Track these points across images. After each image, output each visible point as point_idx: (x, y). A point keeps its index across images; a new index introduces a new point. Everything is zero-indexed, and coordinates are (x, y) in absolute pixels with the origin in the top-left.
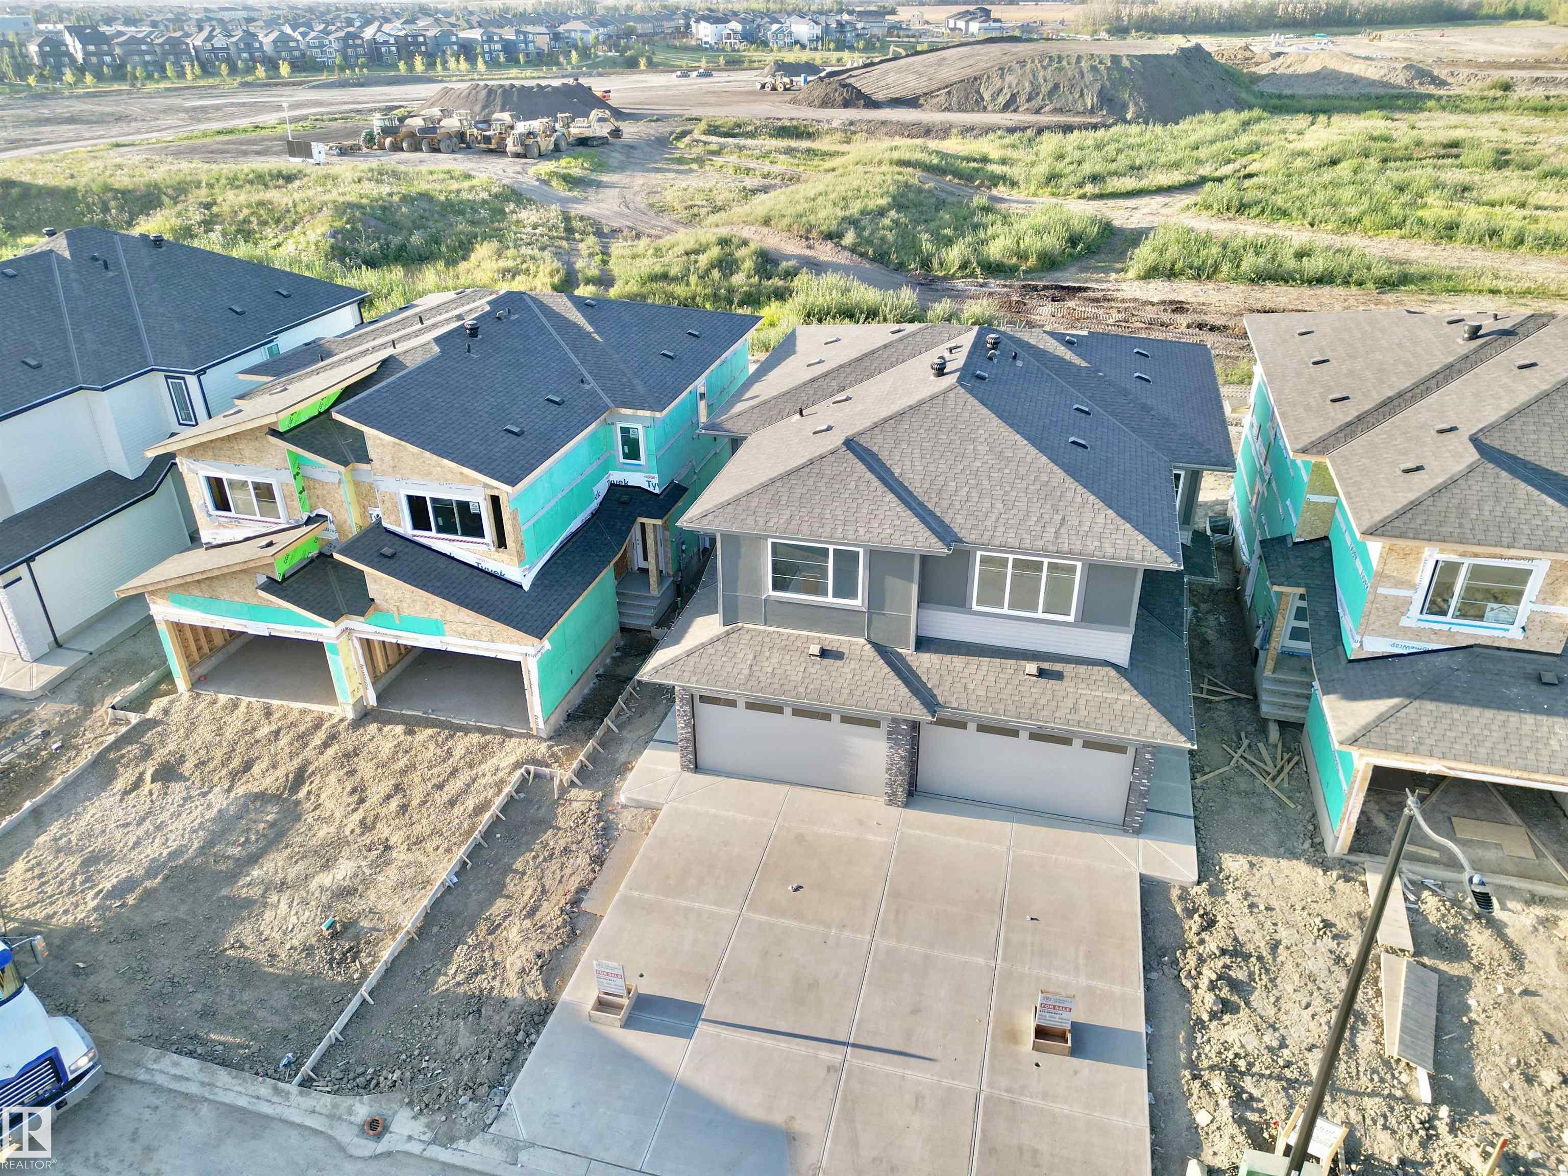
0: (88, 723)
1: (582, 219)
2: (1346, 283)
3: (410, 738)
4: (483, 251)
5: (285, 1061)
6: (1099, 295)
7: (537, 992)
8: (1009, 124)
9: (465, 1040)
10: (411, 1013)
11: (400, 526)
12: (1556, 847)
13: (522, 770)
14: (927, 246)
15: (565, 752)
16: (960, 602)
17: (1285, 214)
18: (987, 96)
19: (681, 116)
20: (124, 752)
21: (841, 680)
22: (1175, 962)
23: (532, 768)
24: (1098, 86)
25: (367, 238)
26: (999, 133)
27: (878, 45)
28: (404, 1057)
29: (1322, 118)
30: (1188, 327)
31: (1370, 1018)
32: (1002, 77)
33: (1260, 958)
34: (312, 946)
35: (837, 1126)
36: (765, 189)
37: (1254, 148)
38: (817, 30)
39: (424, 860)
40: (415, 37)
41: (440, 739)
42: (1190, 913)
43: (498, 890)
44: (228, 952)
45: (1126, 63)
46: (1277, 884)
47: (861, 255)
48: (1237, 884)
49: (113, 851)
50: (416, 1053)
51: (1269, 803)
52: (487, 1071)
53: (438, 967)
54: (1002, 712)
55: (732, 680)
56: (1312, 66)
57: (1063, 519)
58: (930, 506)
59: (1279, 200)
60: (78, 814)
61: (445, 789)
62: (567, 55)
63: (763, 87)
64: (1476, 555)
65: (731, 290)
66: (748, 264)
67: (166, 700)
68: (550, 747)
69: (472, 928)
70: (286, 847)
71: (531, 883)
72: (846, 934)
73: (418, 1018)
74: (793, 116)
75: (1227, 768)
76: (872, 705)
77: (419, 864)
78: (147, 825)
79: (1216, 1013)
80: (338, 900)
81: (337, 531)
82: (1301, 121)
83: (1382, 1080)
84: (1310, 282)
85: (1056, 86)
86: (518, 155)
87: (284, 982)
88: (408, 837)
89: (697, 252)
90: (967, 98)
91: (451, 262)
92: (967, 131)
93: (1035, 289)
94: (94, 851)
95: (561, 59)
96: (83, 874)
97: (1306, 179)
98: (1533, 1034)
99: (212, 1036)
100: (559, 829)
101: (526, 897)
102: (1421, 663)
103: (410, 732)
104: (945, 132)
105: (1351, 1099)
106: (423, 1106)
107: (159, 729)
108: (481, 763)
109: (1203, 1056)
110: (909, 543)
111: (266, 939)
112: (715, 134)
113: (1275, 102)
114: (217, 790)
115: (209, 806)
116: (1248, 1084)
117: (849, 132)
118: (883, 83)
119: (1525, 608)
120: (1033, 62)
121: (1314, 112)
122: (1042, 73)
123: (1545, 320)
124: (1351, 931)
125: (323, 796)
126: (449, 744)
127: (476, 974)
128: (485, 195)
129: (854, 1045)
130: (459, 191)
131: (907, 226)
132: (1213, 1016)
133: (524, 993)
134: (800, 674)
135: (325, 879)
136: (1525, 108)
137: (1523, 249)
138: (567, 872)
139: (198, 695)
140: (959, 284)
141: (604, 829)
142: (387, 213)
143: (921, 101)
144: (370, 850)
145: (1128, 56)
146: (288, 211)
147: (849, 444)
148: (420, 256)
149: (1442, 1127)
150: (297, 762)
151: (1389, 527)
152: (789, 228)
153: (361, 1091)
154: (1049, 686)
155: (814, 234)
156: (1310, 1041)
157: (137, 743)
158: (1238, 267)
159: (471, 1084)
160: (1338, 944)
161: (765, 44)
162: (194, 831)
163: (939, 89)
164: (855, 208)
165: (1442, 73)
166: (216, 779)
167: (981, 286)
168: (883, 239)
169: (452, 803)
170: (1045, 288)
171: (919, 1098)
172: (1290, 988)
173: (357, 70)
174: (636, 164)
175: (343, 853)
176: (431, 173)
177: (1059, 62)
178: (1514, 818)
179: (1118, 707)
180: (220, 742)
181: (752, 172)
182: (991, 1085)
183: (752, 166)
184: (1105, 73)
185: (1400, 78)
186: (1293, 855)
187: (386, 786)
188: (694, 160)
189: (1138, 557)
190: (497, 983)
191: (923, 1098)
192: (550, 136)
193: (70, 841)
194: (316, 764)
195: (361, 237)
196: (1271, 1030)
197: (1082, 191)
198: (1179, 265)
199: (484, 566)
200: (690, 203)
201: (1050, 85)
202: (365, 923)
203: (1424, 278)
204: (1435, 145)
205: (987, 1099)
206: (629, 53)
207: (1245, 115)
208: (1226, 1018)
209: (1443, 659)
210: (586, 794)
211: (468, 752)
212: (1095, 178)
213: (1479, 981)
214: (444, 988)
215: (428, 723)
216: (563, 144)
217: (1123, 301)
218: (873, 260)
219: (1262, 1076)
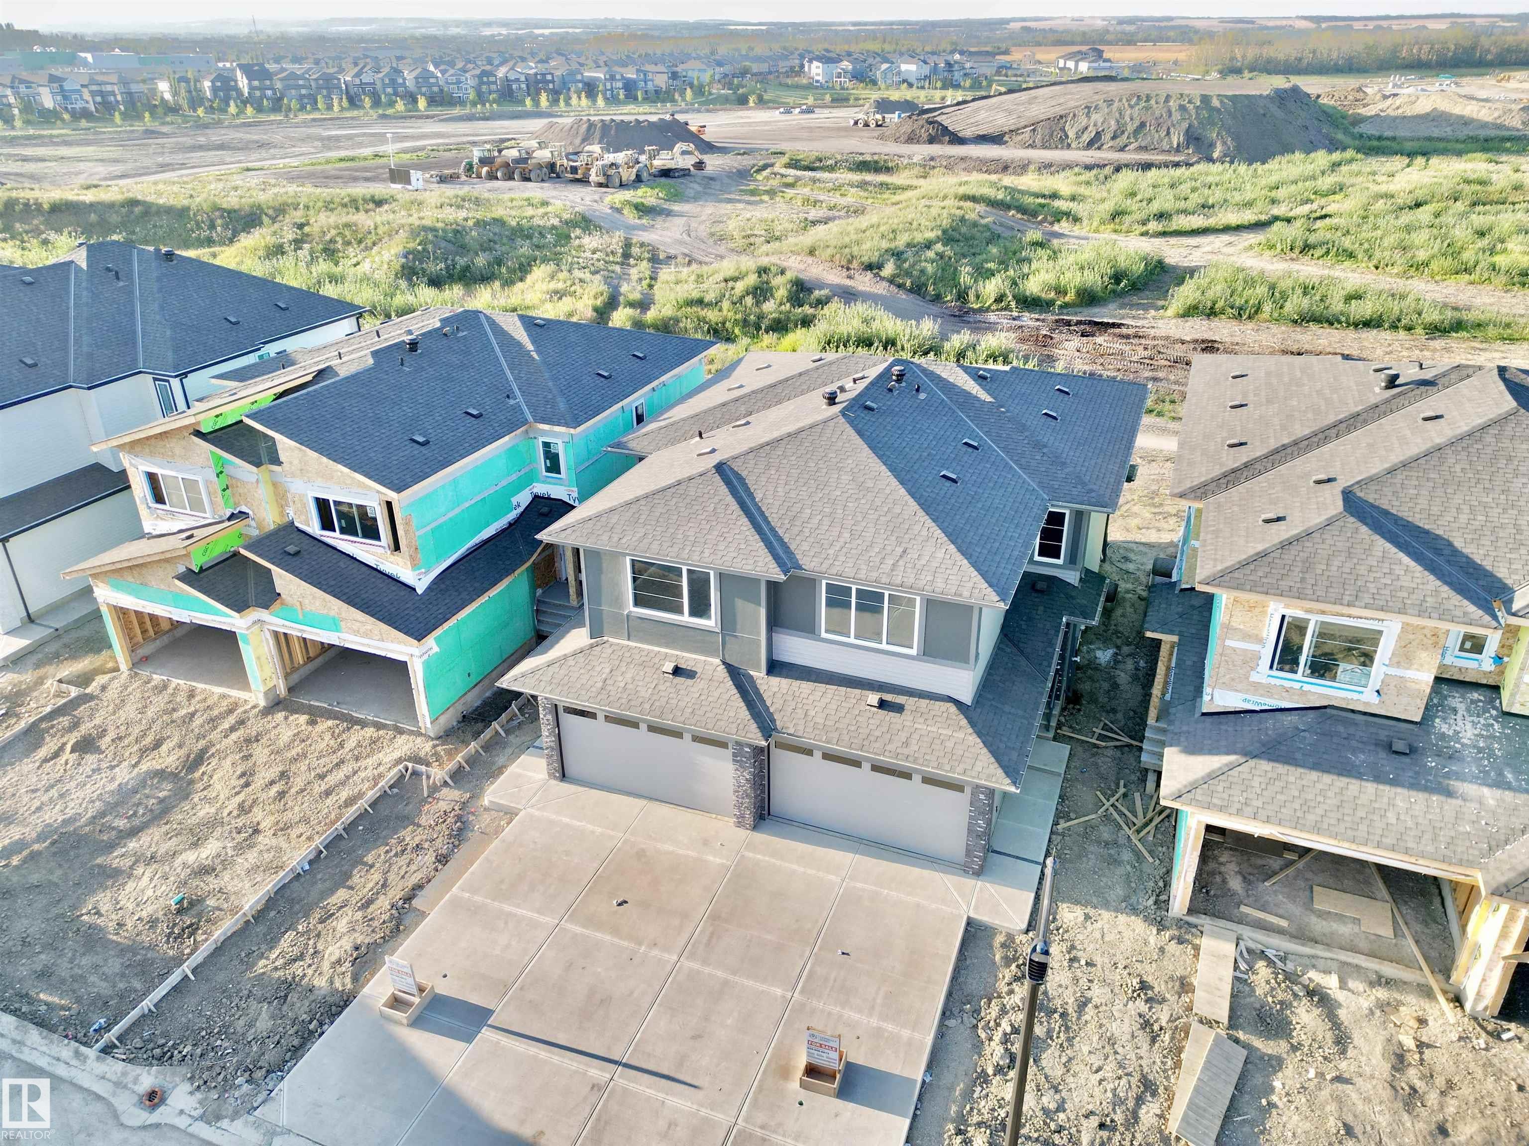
0: (35, 694)
1: (642, 245)
2: (1394, 327)
3: (310, 728)
4: (539, 273)
5: (96, 1026)
6: (1131, 331)
7: (343, 983)
8: (1089, 161)
9: (264, 1024)
10: (224, 992)
11: (310, 526)
12: (1419, 927)
13: (401, 767)
14: (966, 279)
15: (448, 752)
16: (809, 628)
17: (1351, 255)
18: (1071, 134)
19: (767, 150)
20: (55, 722)
21: (687, 699)
22: (977, 1011)
23: (410, 765)
24: (1185, 125)
25: (436, 258)
26: (1076, 169)
27: (985, 83)
28: (203, 1033)
29: (1420, 161)
31: (1161, 1090)
32: (1088, 115)
33: (1064, 1015)
34: (157, 919)
36: (826, 221)
37: (1340, 188)
38: (926, 70)
39: (284, 845)
40: (544, 75)
41: (337, 731)
44: (85, 918)
45: (1216, 103)
46: (1106, 939)
47: (899, 286)
48: (1066, 937)
49: (16, 814)
50: (216, 1031)
51: (1127, 855)
52: (271, 1056)
53: (263, 950)
54: (835, 741)
55: (583, 692)
56: (1424, 106)
57: (904, 552)
58: (780, 532)
59: (1347, 242)
61: (326, 779)
62: (683, 93)
63: (856, 123)
64: (1323, 613)
65: (761, 317)
66: (782, 293)
67: (107, 677)
68: (434, 746)
69: (307, 916)
70: (166, 824)
71: (376, 876)
72: (655, 952)
73: (229, 997)
74: (873, 151)
75: (1093, 816)
76: (710, 726)
77: (279, 850)
78: (54, 792)
79: (1002, 1068)
80: (195, 877)
82: (1398, 162)
84: (1356, 325)
85: (1143, 125)
86: (600, 185)
87: (122, 950)
88: (277, 823)
89: (735, 279)
90: (1051, 135)
91: (508, 283)
92: (1046, 167)
93: (1068, 323)
95: (677, 96)
97: (1381, 222)
98: (1332, 1124)
99: (42, 996)
100: (419, 826)
101: (366, 889)
102: (1270, 722)
103: (312, 723)
104: (1023, 168)
106: (202, 1082)
107: (92, 704)
108: (368, 756)
109: (975, 1111)
110: (749, 567)
111: (120, 909)
112: (794, 168)
113: (1375, 143)
114: (126, 763)
115: (113, 779)
117: (927, 167)
118: (972, 121)
119: (1379, 669)
121: (1412, 155)
122: (1128, 112)
123: (1470, 371)
124: (1168, 996)
125: (215, 777)
126: (344, 736)
127: (295, 960)
128: (556, 221)
129: (626, 1066)
130: (532, 217)
131: (950, 258)
132: (998, 1070)
133: (332, 983)
134: (650, 691)
135: (190, 857)
138: (413, 868)
139: (136, 674)
140: (992, 317)
141: (460, 830)
142: (458, 235)
143: (1006, 138)
144: (239, 833)
145: (1219, 96)
146: (370, 233)
147: (720, 468)
148: (482, 276)
150: (202, 743)
151: (1227, 578)
152: (832, 258)
153: (154, 1062)
154: (887, 718)
155: (855, 264)
156: (1090, 1107)
157: (69, 715)
158: (1282, 307)
159: (251, 1067)
160: (1150, 1009)
161: (874, 82)
162: (93, 802)
163: (1025, 127)
164: (901, 241)
166: (127, 754)
167: (1014, 319)
168: (923, 271)
169: (328, 793)
170: (1079, 323)
171: (672, 1124)
172: (1085, 1049)
173: (487, 105)
174: (711, 194)
175: (215, 834)
176: (512, 200)
177: (1148, 100)
179: (949, 744)
180: (140, 720)
181: (819, 204)
182: (746, 1120)
183: (822, 198)
184: (1193, 112)
185: (1515, 120)
186: (1133, 911)
187: (273, 773)
188: (767, 192)
189: (966, 594)
190: (310, 972)
191: (676, 1125)
192: (633, 167)
194: (218, 747)
195: (429, 258)
196: (1052, 1092)
197: (1145, 228)
199: (382, 567)
200: (749, 232)
201: (1137, 123)
202: (211, 902)
203: (1480, 325)
205: (739, 1131)
206: (741, 91)
207: (1336, 156)
209: (1293, 718)
210: (454, 794)
211: (359, 745)
212: (1161, 216)
213: (1292, 1063)
214: (262, 971)
215: (330, 715)
216: (645, 175)
217: (1154, 338)
218: (911, 291)
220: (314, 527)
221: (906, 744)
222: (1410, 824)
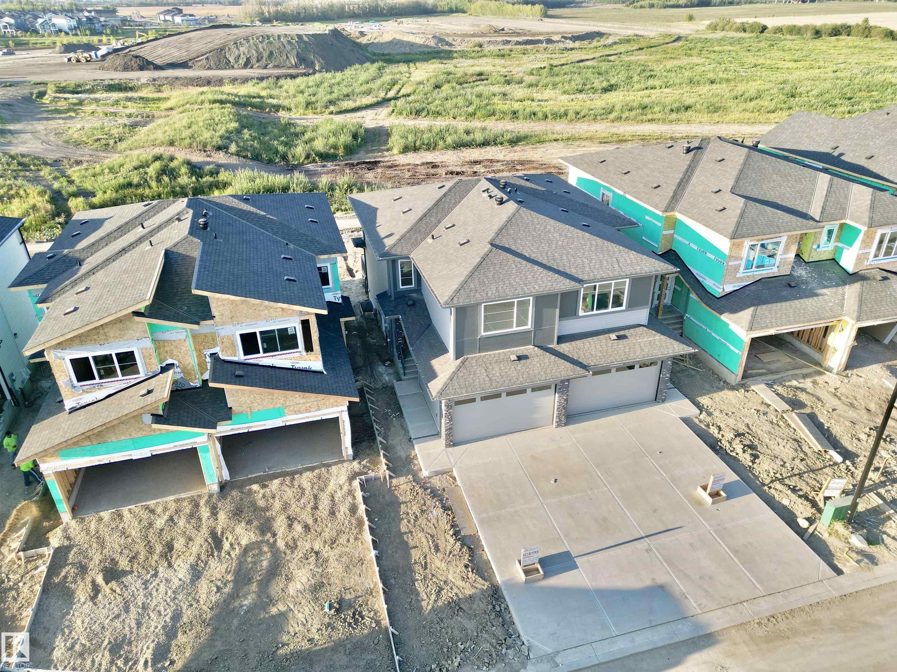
0: (4, 569)
1: (23, 156)
2: (496, 144)
3: (267, 489)
6: (389, 164)
7: (483, 585)
8: (255, 75)
9: (470, 625)
10: (424, 627)
11: (235, 356)
13: (356, 481)
14: (281, 148)
15: (369, 462)
16: (572, 314)
17: (439, 114)
18: (232, 60)
19: (29, 82)
20: (63, 574)
21: (536, 369)
24: (295, 52)
26: (254, 81)
27: (120, 31)
28: (445, 650)
29: (412, 65)
30: (446, 174)
31: (800, 440)
32: (237, 48)
33: (748, 433)
34: (329, 625)
35: (674, 573)
36: (139, 125)
37: (394, 81)
38: (73, 23)
39: (347, 550)
41: (287, 483)
42: (708, 426)
43: (406, 548)
45: (306, 39)
46: (726, 403)
47: (244, 157)
48: (713, 408)
49: (125, 635)
50: (450, 644)
51: (693, 373)
52: (500, 632)
53: (414, 598)
55: (483, 385)
56: (387, 38)
57: (617, 260)
58: (556, 267)
60: (68, 627)
61: (320, 508)
63: (69, 60)
64: (762, 240)
66: (184, 170)
67: (58, 531)
68: (360, 463)
69: (412, 571)
71: (420, 535)
74: (110, 77)
77: (347, 554)
78: (133, 609)
79: (753, 461)
80: (317, 593)
81: (183, 372)
83: (823, 461)
85: (271, 53)
87: (334, 650)
88: (325, 542)
89: (142, 167)
90: (220, 61)
92: (233, 80)
94: (110, 642)
96: (118, 658)
98: (848, 424)
100: (406, 502)
101: (425, 543)
102: (748, 290)
103: (264, 486)
104: (220, 82)
105: (820, 472)
106: (487, 665)
107: (74, 550)
108: (327, 486)
109: (764, 479)
111: (295, 634)
112: (65, 93)
113: (384, 57)
114: (161, 569)
115: (168, 580)
116: (787, 481)
117: (156, 85)
118: (155, 54)
119: (778, 258)
120: (253, 39)
121: (405, 62)
122: (260, 46)
126: (296, 483)
127: (439, 592)
129: (647, 536)
131: (260, 138)
132: (753, 463)
133: (476, 588)
134: (515, 372)
135: (296, 586)
136: (492, 55)
137: (548, 120)
138: (434, 521)
139: (83, 519)
140: (309, 167)
141: (431, 492)
143: (190, 64)
144: (307, 559)
145: (305, 35)
147: (494, 245)
149: (851, 467)
150: (205, 531)
152: (190, 146)
154: (625, 342)
155: (209, 147)
156: (790, 457)
157: (68, 565)
158: (445, 141)
159: (500, 642)
160: (767, 417)
161: (35, 32)
162: (175, 598)
163: (198, 57)
164: (222, 131)
165: (450, 39)
166: (154, 563)
167: (323, 167)
168: (252, 147)
169: (332, 513)
170: (358, 164)
171: (691, 545)
172: (767, 440)
174: (25, 116)
175: (292, 568)
177: (268, 39)
178: (773, 348)
179: (657, 343)
180: (133, 540)
181: (117, 115)
182: (711, 526)
183: (113, 111)
184: (296, 45)
185: (432, 43)
186: (721, 389)
188: (69, 110)
190: (455, 590)
191: (693, 544)
193: (84, 645)
194: (219, 527)
196: (776, 459)
197: (329, 110)
198: (418, 143)
199: (297, 366)
200: (94, 137)
201: (268, 52)
202: (348, 597)
203: (526, 137)
204: (472, 75)
205: (715, 532)
207: (376, 65)
208: (757, 461)
209: (753, 288)
210: (402, 480)
211: (312, 483)
212: (331, 102)
213: (816, 412)
214: (430, 607)
215: (275, 476)
217: (403, 165)
218: (252, 159)
219: (789, 477)
220: (240, 356)
221: (642, 350)
222: (817, 309)
